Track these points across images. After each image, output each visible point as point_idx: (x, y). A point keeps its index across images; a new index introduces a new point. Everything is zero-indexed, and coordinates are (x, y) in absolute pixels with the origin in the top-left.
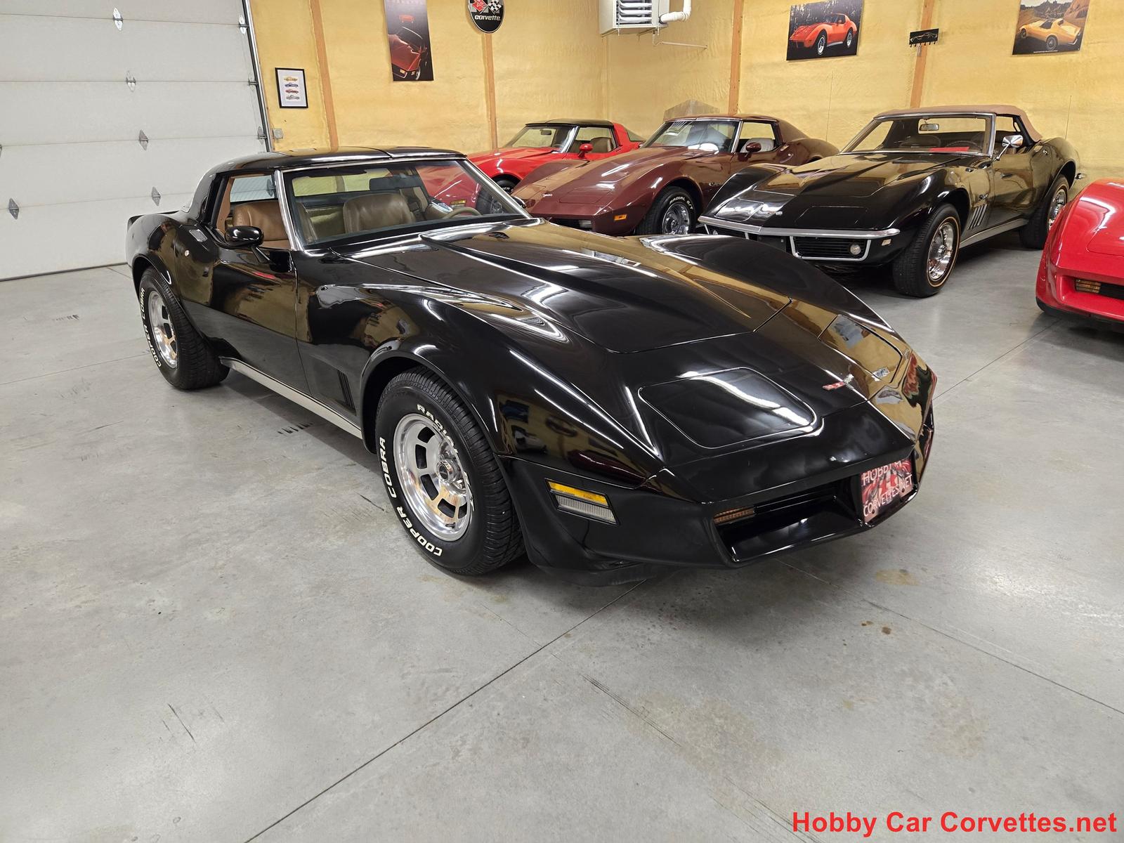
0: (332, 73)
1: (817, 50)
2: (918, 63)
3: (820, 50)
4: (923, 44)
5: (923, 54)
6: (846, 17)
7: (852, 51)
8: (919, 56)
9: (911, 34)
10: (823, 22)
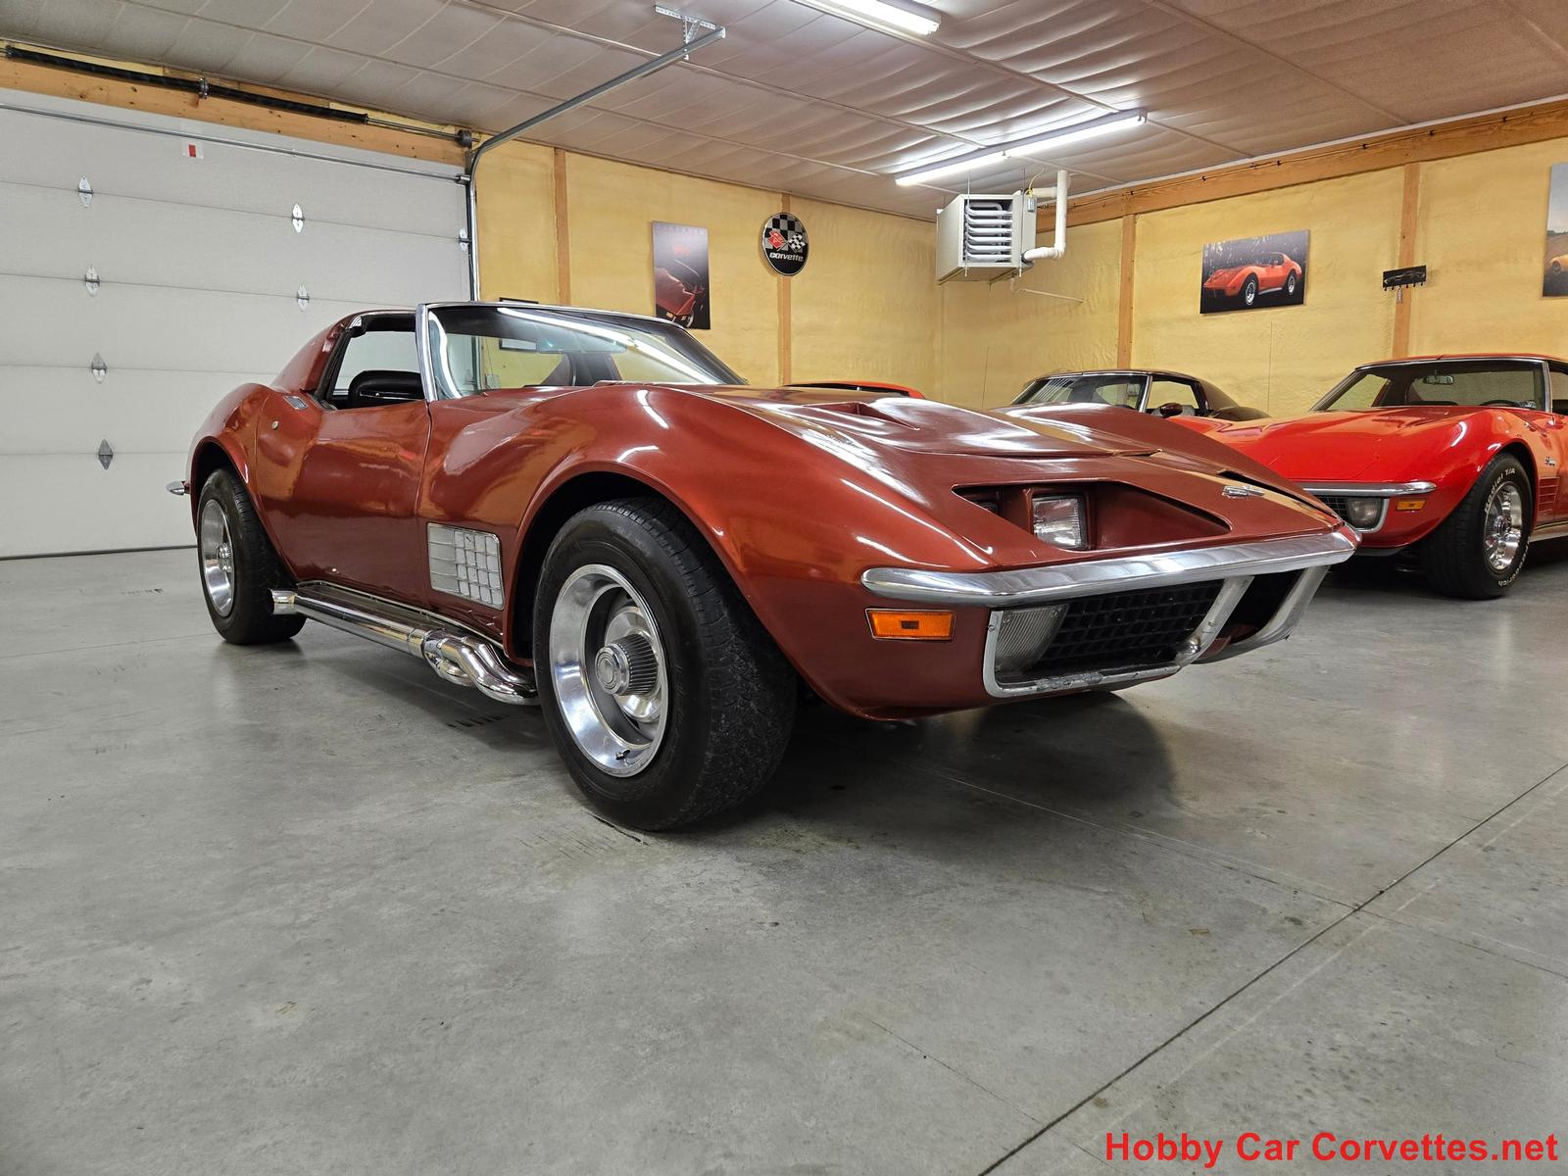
1: (1244, 299)
2: (1399, 311)
3: (1250, 299)
4: (1404, 286)
5: (1405, 300)
6: (1285, 256)
7: (1297, 299)
8: (1401, 302)
9: (1384, 273)
10: (1251, 263)
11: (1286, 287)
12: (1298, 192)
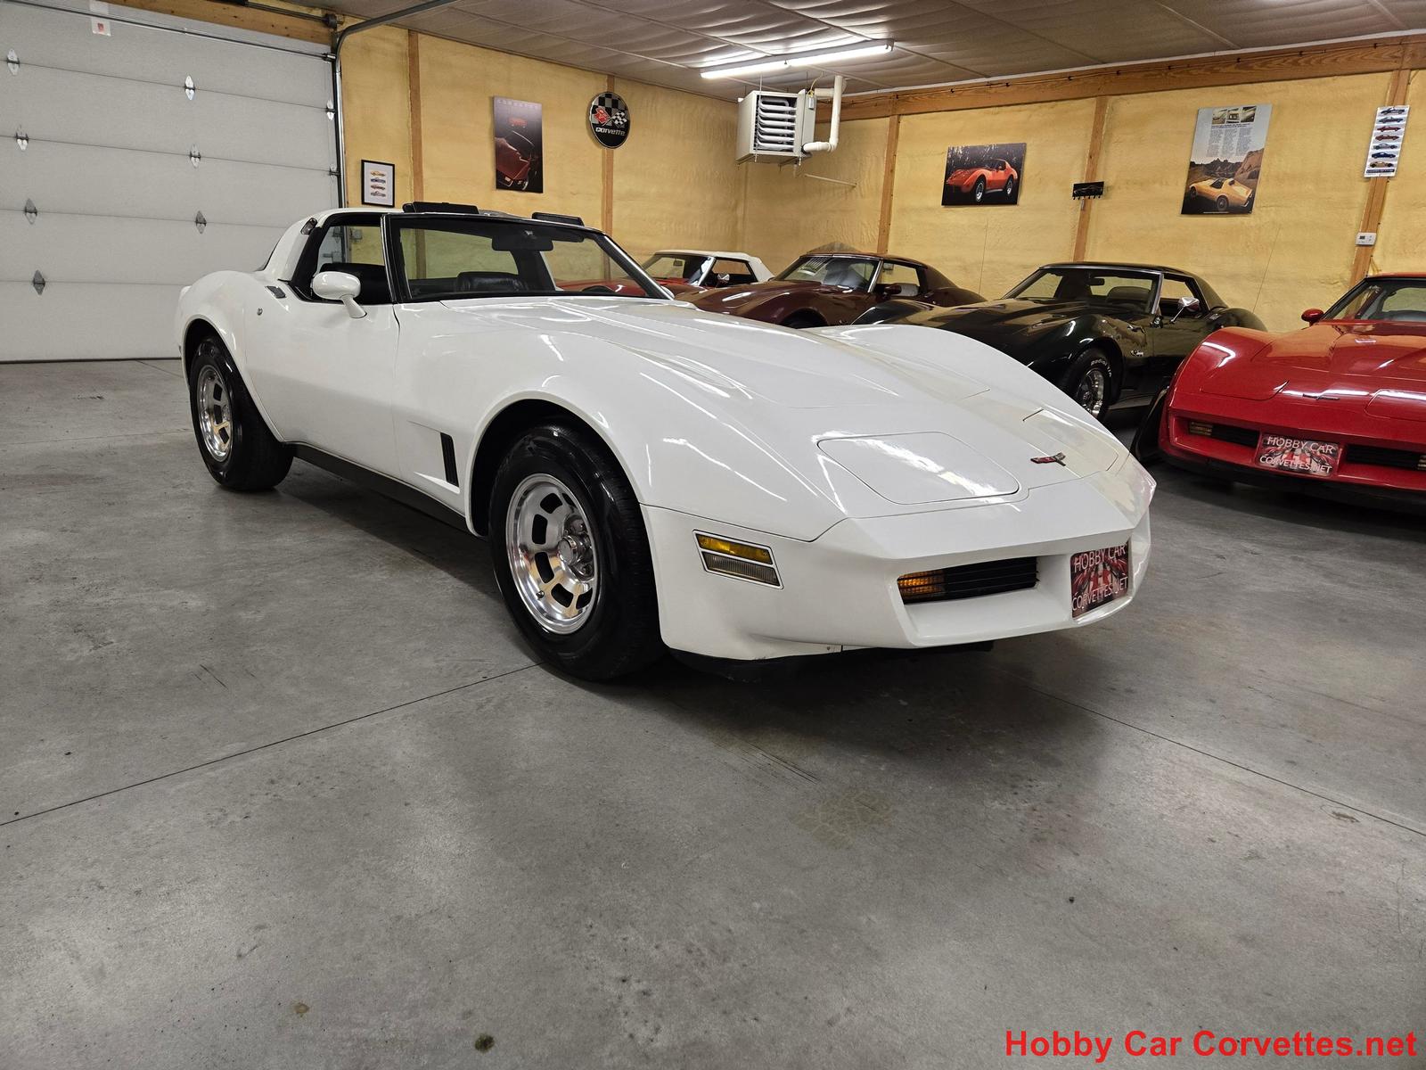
0: (426, 173)
1: (975, 197)
2: (1082, 217)
3: (979, 196)
4: (1087, 197)
5: (1087, 208)
6: (1008, 165)
7: (1012, 200)
8: (1083, 209)
9: (1075, 185)
10: (980, 165)
11: (1005, 190)
12: (1020, 111)
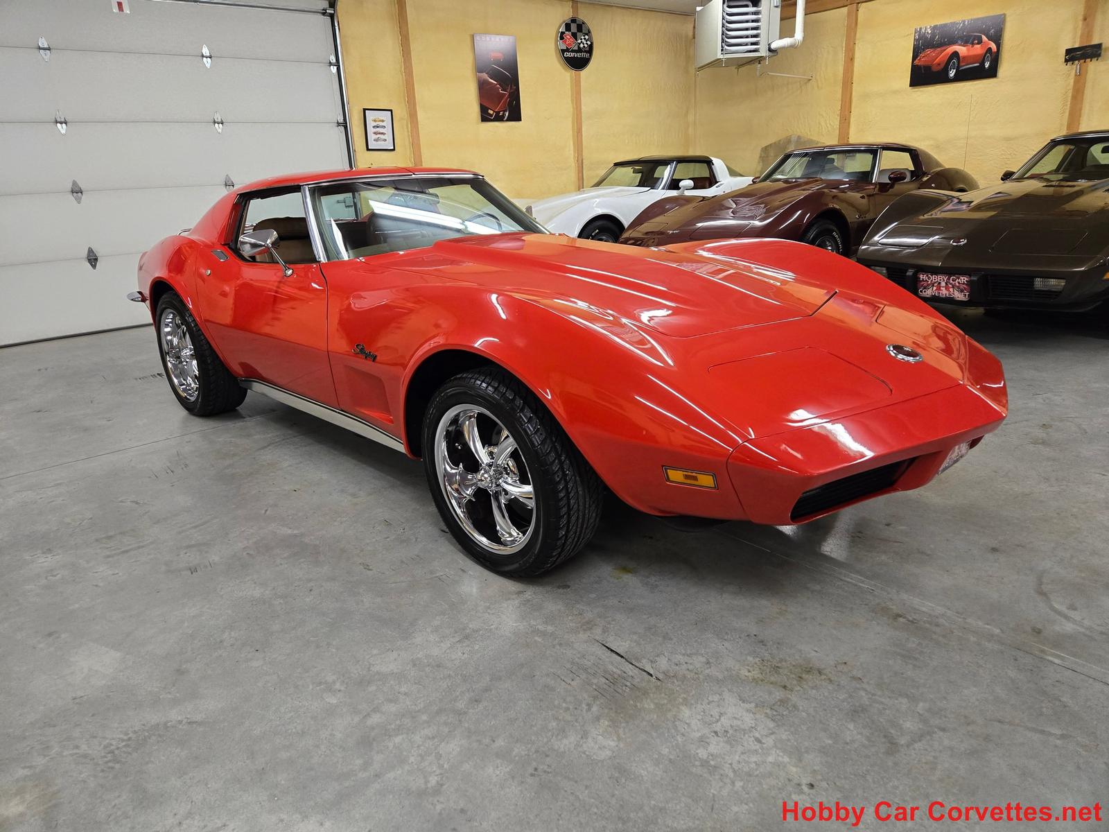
0: (421, 115)
1: (947, 74)
2: (1077, 82)
3: (952, 73)
4: (1082, 61)
5: (1082, 72)
6: (983, 37)
7: (992, 73)
8: (1078, 74)
9: (1067, 50)
10: (953, 43)
11: (983, 64)
